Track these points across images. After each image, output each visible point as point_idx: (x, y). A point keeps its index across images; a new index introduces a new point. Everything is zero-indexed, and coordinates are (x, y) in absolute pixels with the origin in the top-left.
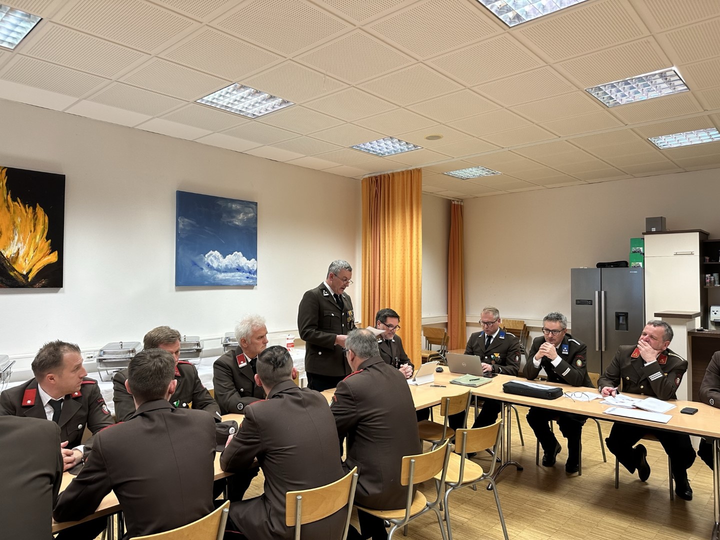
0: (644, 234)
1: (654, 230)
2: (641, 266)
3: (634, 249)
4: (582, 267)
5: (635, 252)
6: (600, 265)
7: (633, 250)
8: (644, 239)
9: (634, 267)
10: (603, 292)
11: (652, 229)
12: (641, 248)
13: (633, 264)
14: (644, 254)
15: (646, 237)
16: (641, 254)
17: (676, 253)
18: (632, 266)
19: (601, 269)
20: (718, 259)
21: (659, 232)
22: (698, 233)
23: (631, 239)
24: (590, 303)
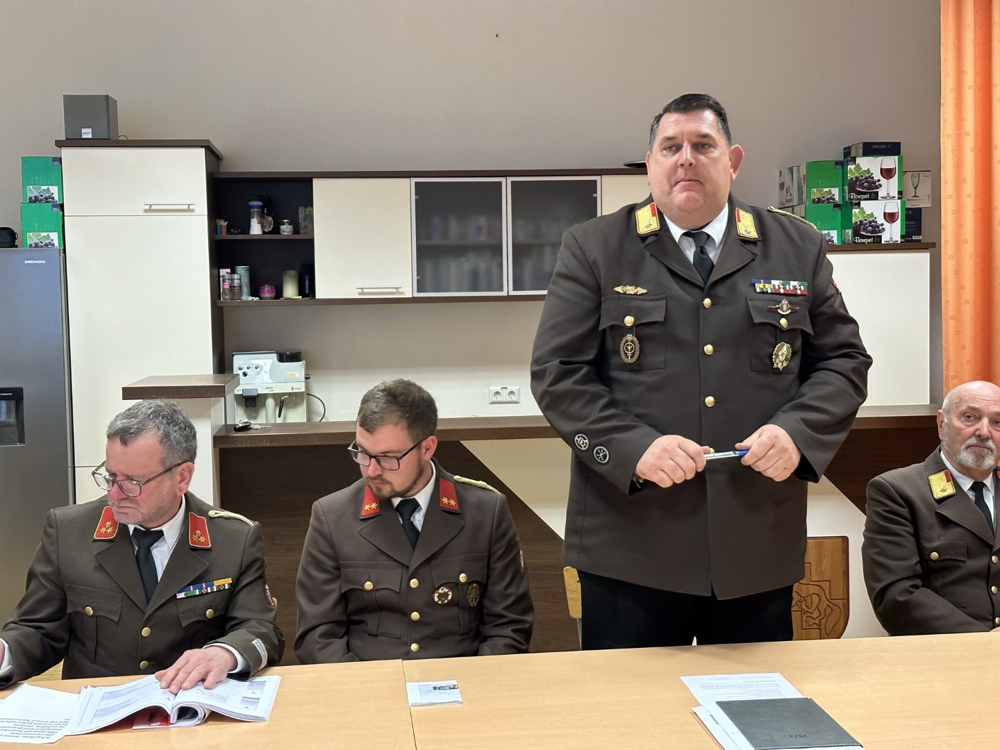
0: (60, 144)
1: (87, 133)
2: (56, 243)
3: (32, 191)
5: (35, 200)
7: (29, 195)
8: (60, 160)
9: (36, 245)
11: (84, 130)
12: (54, 190)
13: (32, 238)
14: (62, 206)
15: (66, 153)
16: (55, 206)
17: (148, 207)
18: (29, 242)
20: (247, 226)
21: (103, 141)
22: (203, 151)
23: (23, 159)
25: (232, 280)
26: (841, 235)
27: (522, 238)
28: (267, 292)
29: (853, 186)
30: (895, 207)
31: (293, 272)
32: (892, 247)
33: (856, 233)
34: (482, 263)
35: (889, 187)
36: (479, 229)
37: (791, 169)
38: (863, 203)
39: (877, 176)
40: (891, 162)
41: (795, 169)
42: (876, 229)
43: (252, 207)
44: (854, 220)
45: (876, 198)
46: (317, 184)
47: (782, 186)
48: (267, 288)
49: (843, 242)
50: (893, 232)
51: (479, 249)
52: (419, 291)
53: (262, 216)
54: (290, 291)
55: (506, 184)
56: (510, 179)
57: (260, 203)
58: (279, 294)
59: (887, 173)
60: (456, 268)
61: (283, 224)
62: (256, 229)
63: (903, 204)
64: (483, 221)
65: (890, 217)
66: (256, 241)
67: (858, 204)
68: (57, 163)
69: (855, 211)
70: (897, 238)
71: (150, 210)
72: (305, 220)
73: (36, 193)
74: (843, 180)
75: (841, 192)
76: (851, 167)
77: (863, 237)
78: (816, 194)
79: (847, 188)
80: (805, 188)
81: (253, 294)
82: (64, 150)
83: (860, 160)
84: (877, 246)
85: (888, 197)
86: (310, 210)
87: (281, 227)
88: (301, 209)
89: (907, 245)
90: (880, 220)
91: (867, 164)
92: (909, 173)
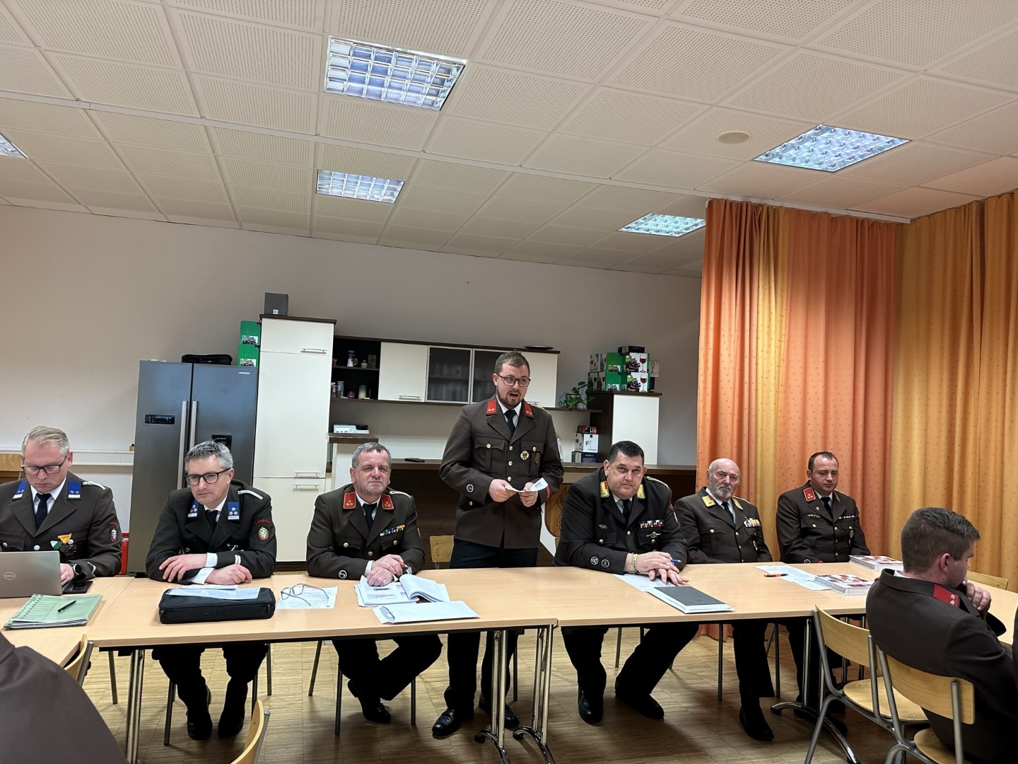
0: (261, 316)
1: (276, 312)
2: (255, 364)
3: (245, 338)
4: (155, 360)
5: (246, 342)
6: (187, 359)
7: (243, 340)
8: (261, 324)
9: (245, 365)
10: (194, 404)
11: (274, 310)
12: (256, 338)
13: (242, 361)
14: (259, 347)
15: (264, 320)
16: (256, 346)
17: (303, 350)
18: (241, 363)
19: (191, 364)
20: (347, 362)
21: (283, 316)
22: (333, 325)
23: (242, 322)
24: (172, 421)
25: (337, 388)
26: (620, 386)
27: (477, 378)
28: (351, 395)
29: (628, 365)
30: (645, 376)
31: (363, 386)
32: (643, 394)
33: (629, 386)
34: (458, 388)
36: (458, 372)
37: (597, 355)
38: (632, 373)
39: (638, 362)
40: (644, 356)
41: (599, 356)
42: (637, 386)
43: (350, 353)
44: (628, 380)
45: (638, 372)
46: (383, 344)
47: (592, 362)
48: (351, 393)
49: (622, 390)
50: (644, 387)
51: (456, 381)
52: (428, 399)
53: (353, 358)
54: (362, 395)
55: (473, 351)
56: (475, 350)
57: (353, 352)
58: (357, 396)
59: (643, 361)
60: (445, 389)
61: (363, 362)
62: (350, 364)
63: (649, 375)
64: (459, 368)
65: (644, 381)
66: (350, 370)
67: (630, 374)
68: (259, 325)
69: (629, 376)
70: (646, 390)
71: (304, 352)
72: (371, 361)
73: (247, 339)
74: (623, 362)
75: (622, 367)
76: (627, 357)
77: (632, 388)
78: (610, 367)
79: (625, 366)
80: (605, 364)
81: (345, 395)
82: (263, 319)
83: (631, 354)
84: (637, 393)
85: (642, 371)
86: (375, 357)
87: (363, 364)
88: (370, 356)
89: (650, 393)
90: (639, 381)
91: (634, 356)
92: (650, 361)
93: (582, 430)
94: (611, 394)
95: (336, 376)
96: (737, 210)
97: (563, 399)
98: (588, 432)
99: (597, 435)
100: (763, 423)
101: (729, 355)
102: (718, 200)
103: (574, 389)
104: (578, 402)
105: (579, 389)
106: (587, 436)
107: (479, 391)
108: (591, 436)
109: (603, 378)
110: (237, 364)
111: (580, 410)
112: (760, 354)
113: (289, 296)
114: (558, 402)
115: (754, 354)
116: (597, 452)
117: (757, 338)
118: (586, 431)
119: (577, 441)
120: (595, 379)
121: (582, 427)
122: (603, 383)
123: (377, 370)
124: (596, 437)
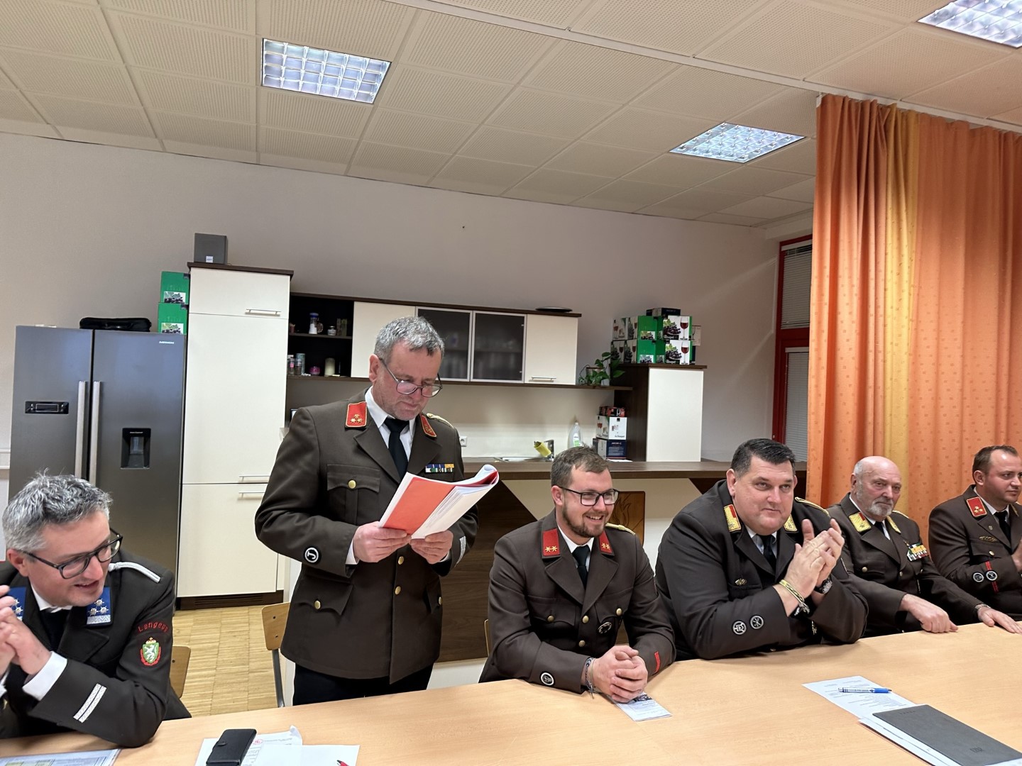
0: (190, 266)
1: (210, 259)
2: (182, 331)
3: (167, 295)
4: (42, 326)
5: (169, 301)
6: (88, 323)
7: (165, 297)
8: (189, 276)
9: (168, 331)
10: (96, 385)
11: (207, 257)
12: (183, 295)
13: (165, 326)
14: (188, 307)
15: (194, 272)
16: (183, 306)
17: (248, 311)
18: (162, 329)
19: (91, 331)
20: (308, 329)
21: (221, 265)
22: (289, 277)
23: (163, 272)
24: (65, 409)
25: (296, 363)
26: (655, 358)
27: (478, 348)
28: (315, 371)
29: (666, 331)
30: (687, 344)
31: (331, 359)
32: (685, 367)
33: (667, 358)
34: (457, 362)
35: (685, 333)
36: (453, 340)
37: (624, 320)
38: (671, 341)
39: (679, 326)
40: (685, 320)
41: (627, 320)
42: (677, 356)
43: (313, 316)
44: (666, 350)
45: (677, 339)
46: (357, 305)
47: (616, 328)
48: (315, 368)
49: (658, 362)
50: (685, 359)
51: (451, 352)
53: (317, 322)
54: (330, 371)
55: (473, 314)
56: (475, 312)
57: (317, 314)
58: (322, 373)
59: (684, 325)
61: (330, 329)
62: (313, 330)
63: (691, 343)
64: (456, 336)
65: (685, 350)
66: (313, 338)
67: (669, 342)
68: (187, 277)
69: (667, 345)
70: (688, 362)
71: (250, 313)
72: (341, 327)
73: (170, 297)
74: (659, 327)
75: (657, 334)
76: (665, 321)
77: (671, 360)
78: (643, 334)
79: (661, 332)
80: (636, 331)
81: (307, 371)
82: (192, 269)
83: (670, 317)
84: (677, 366)
85: (684, 339)
86: (345, 321)
87: (329, 331)
88: (339, 320)
89: (692, 366)
90: (680, 351)
91: (672, 319)
92: (693, 326)
93: (605, 412)
94: (644, 368)
95: (294, 347)
96: (857, 111)
97: (584, 375)
98: (614, 414)
99: (626, 418)
100: (892, 407)
101: (851, 313)
102: (834, 97)
103: (598, 361)
104: (603, 378)
105: (602, 361)
106: (613, 420)
107: (481, 365)
108: (618, 420)
109: (634, 348)
110: (157, 330)
111: (604, 387)
112: (889, 311)
113: (228, 238)
114: (579, 378)
115: (881, 311)
116: (625, 438)
117: (885, 290)
118: (612, 413)
119: (600, 425)
120: (621, 349)
121: (606, 407)
122: (634, 354)
123: (349, 338)
124: (624, 420)
